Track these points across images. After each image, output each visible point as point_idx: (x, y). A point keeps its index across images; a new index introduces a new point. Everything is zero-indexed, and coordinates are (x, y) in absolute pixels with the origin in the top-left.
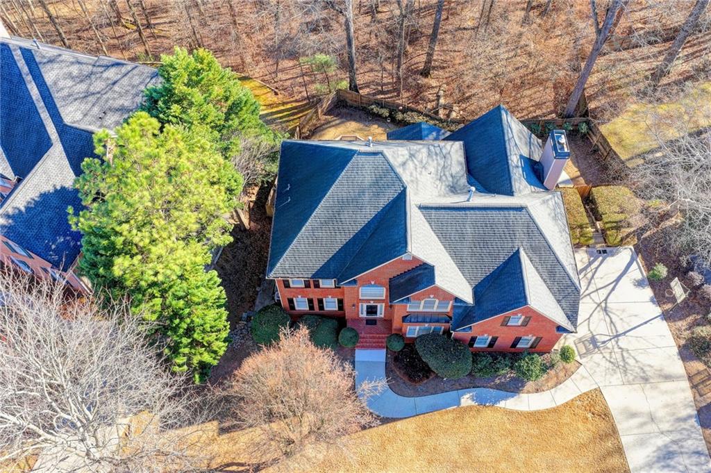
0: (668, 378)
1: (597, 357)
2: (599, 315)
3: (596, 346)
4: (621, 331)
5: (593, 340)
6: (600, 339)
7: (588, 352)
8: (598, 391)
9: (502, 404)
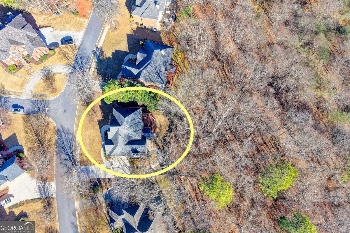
0: (105, 175)
1: (109, 164)
2: (117, 166)
3: (111, 164)
4: (114, 169)
5: (112, 164)
6: (113, 165)
7: (110, 163)
8: (103, 163)
9: (102, 148)
